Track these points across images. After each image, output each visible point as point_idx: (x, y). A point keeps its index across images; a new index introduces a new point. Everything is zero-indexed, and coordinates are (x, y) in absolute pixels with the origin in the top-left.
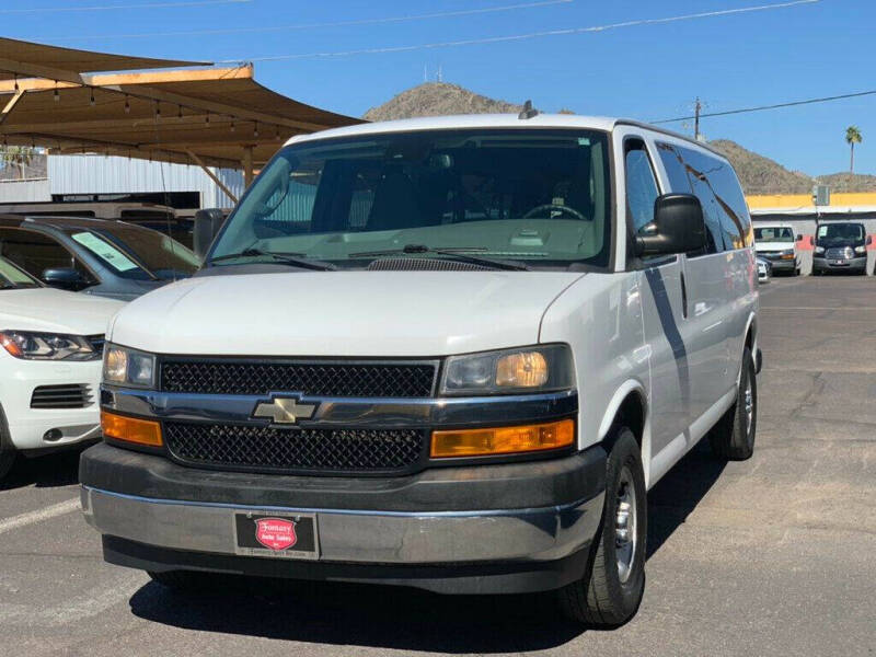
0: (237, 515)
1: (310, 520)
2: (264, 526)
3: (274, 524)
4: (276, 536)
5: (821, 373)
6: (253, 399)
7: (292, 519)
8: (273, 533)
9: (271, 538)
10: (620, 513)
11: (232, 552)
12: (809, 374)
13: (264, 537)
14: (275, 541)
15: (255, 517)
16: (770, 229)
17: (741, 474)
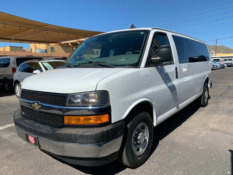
0: (25, 133)
2: (30, 137)
5: (230, 86)
6: (32, 102)
10: (139, 136)
12: (228, 86)
13: (30, 140)
14: (32, 141)
15: (28, 134)
16: (228, 59)
17: (202, 111)
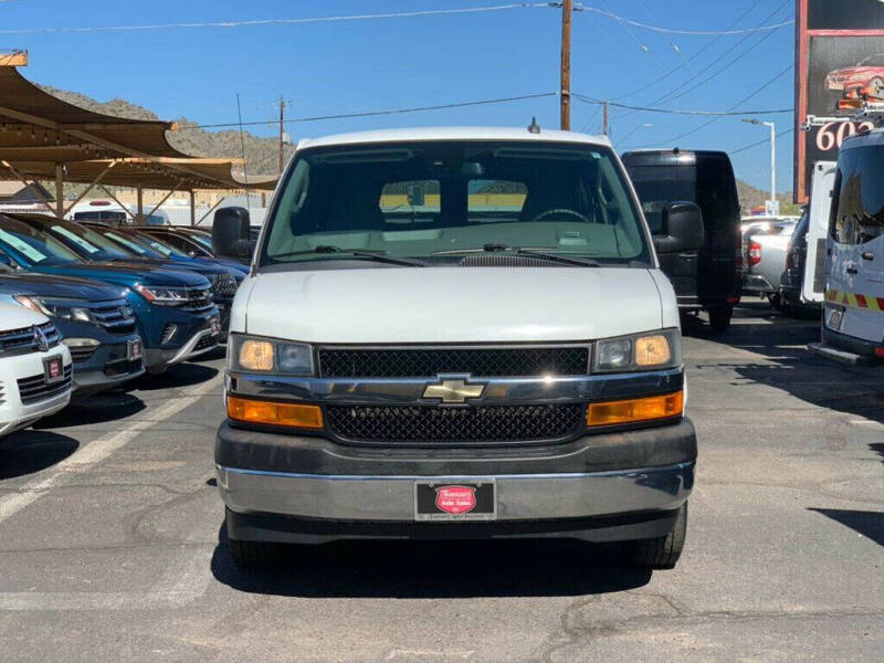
0: (419, 486)
1: (492, 485)
2: (445, 493)
3: (455, 491)
4: (456, 503)
6: (421, 381)
7: (474, 486)
8: (454, 499)
9: (451, 503)
11: (412, 518)
13: (444, 503)
14: (455, 506)
15: (437, 486)
